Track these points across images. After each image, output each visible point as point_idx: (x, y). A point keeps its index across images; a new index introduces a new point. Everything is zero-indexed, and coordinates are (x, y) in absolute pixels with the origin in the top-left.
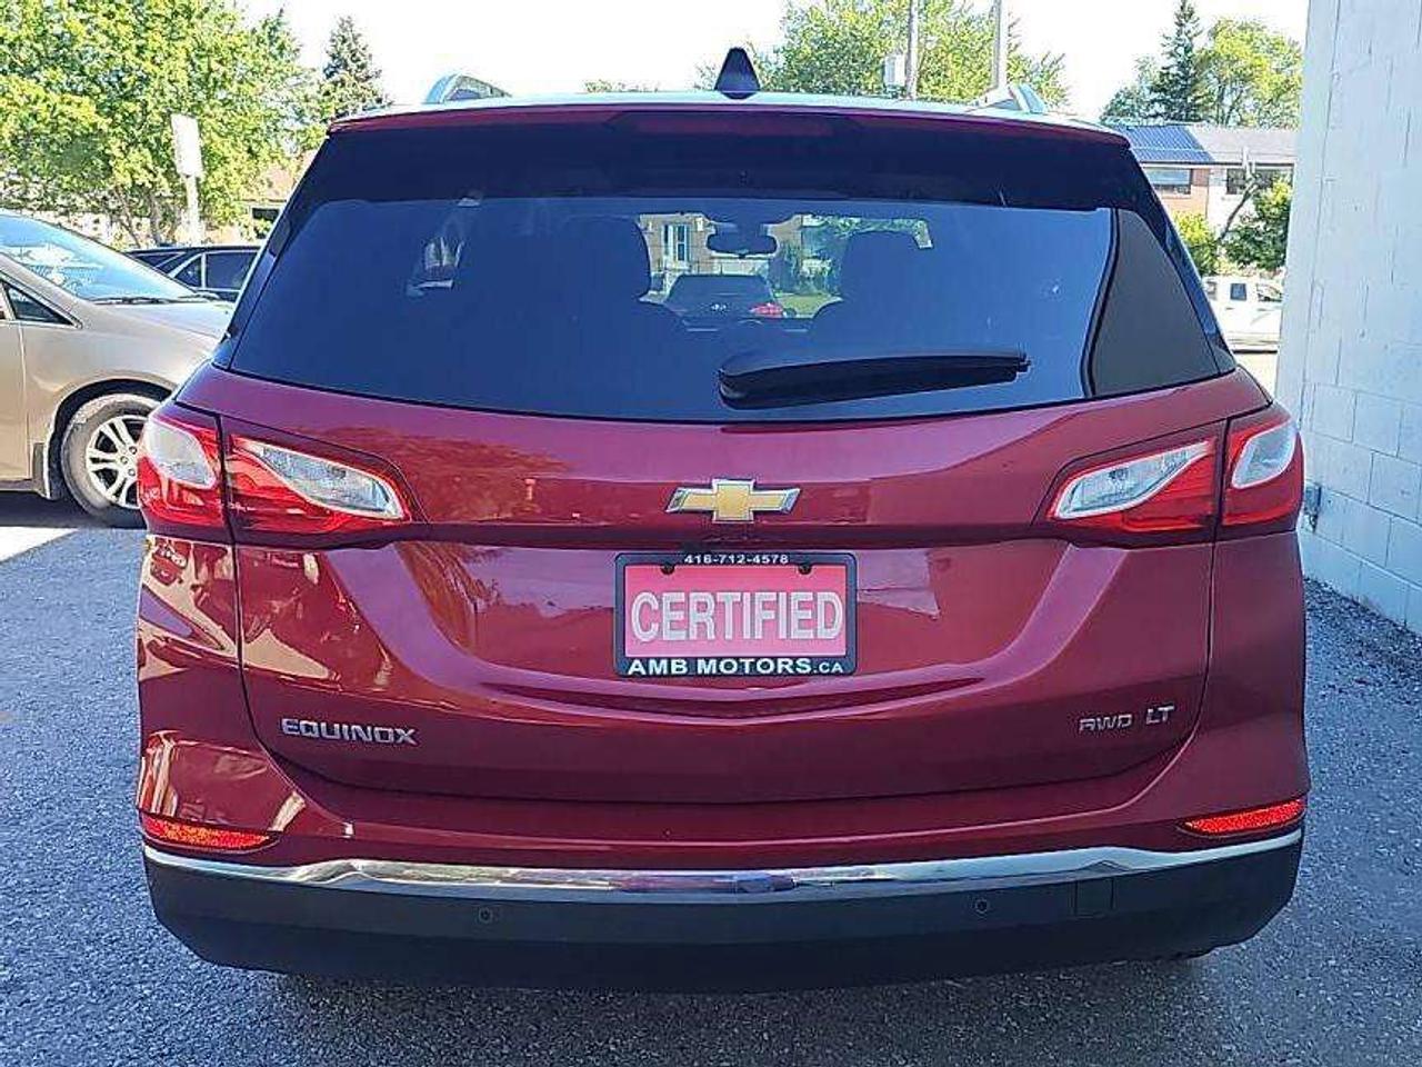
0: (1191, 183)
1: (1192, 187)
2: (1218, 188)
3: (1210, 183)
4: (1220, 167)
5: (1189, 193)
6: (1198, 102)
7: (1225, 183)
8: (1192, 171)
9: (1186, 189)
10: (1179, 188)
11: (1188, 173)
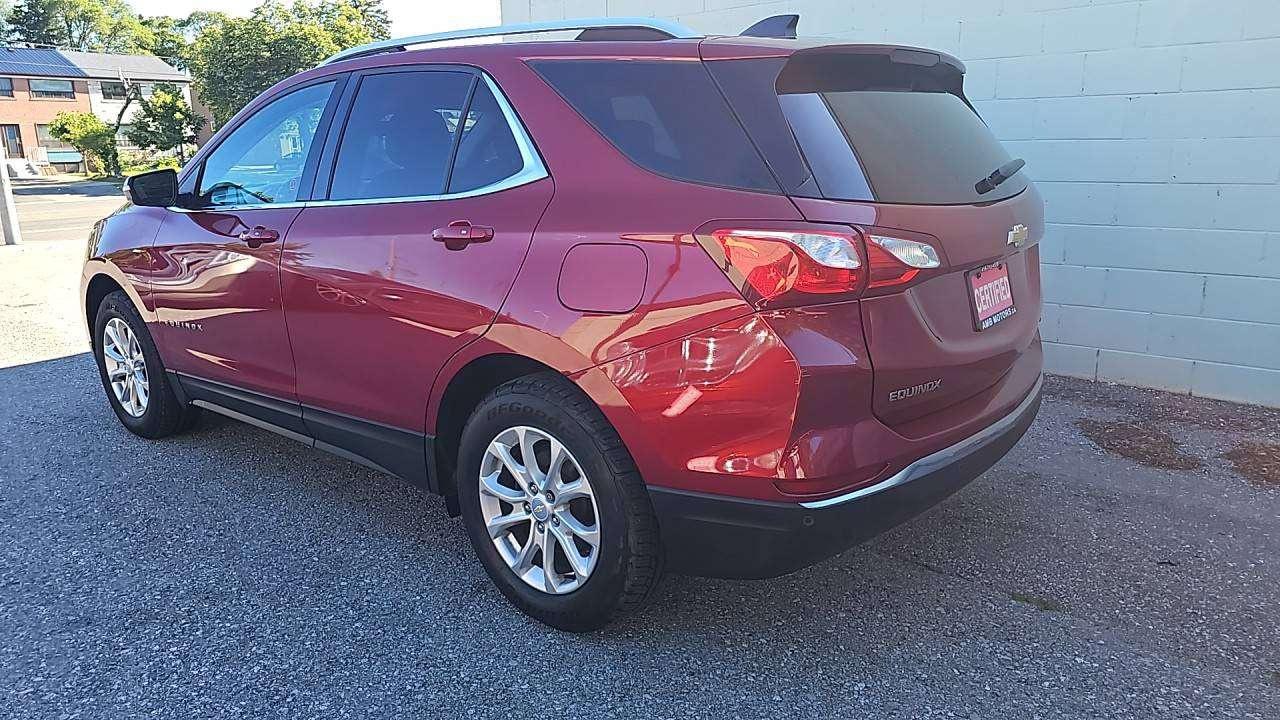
0: (74, 90)
1: (75, 93)
2: (95, 95)
3: (90, 91)
4: (95, 80)
5: (74, 98)
7: (101, 92)
8: (73, 82)
9: (71, 95)
10: (65, 94)
11: (70, 84)
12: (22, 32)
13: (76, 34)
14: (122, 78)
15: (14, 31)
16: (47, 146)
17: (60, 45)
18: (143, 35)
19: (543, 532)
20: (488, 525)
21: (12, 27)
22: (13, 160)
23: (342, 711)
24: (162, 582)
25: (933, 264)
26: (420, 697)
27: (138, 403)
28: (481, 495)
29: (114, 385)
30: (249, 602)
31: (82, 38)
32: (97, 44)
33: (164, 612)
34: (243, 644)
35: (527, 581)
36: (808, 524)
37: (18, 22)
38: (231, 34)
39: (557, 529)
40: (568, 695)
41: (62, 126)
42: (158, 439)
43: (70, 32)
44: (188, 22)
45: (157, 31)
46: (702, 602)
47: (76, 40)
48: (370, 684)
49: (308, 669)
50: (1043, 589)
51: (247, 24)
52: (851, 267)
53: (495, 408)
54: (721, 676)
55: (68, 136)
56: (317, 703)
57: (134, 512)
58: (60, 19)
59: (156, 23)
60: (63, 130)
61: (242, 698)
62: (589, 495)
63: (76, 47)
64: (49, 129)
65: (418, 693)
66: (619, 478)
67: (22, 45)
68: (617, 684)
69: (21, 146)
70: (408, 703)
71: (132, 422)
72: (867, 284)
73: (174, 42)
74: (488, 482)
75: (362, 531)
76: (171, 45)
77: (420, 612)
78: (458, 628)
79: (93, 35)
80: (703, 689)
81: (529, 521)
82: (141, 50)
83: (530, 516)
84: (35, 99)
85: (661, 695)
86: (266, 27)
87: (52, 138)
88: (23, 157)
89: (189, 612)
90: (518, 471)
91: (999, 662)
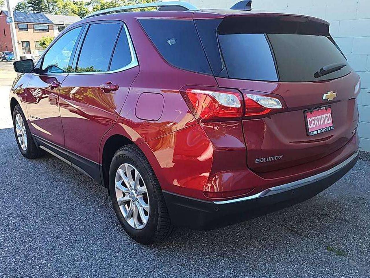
0: (49, 29)
1: (49, 30)
2: (56, 30)
3: (54, 29)
4: (56, 25)
5: (49, 32)
6: (42, 7)
7: (58, 29)
8: (48, 26)
9: (47, 31)
10: (45, 30)
11: (47, 26)
12: (32, 7)
13: (51, 8)
14: (65, 24)
15: (30, 6)
16: (39, 49)
17: (45, 12)
18: (74, 8)
19: (134, 205)
20: (118, 200)
21: (29, 5)
22: (27, 54)
23: (49, 265)
24: (9, 211)
25: (280, 107)
26: (78, 263)
27: (25, 146)
28: (116, 189)
29: (19, 138)
30: (35, 221)
31: (53, 9)
32: (58, 11)
33: (6, 222)
34: (26, 236)
35: (129, 223)
36: (216, 210)
37: (31, 3)
38: (103, 8)
39: (138, 204)
40: (131, 268)
41: (44, 42)
42: (31, 159)
43: (49, 6)
44: (90, 3)
45: (79, 6)
46: (199, 238)
47: (51, 10)
48: (63, 256)
49: (44, 248)
50: (342, 246)
51: (109, 4)
52: (238, 107)
53: (118, 156)
54: (192, 268)
55: (46, 46)
56: (42, 261)
57: (12, 185)
58: (45, 2)
59: (79, 4)
60: (44, 44)
61: (17, 256)
62: (146, 192)
63: (51, 12)
64: (39, 43)
65: (78, 261)
66: (155, 186)
67: (32, 12)
68: (152, 266)
69: (30, 49)
70: (73, 264)
71: (23, 152)
72: (244, 114)
73: (85, 11)
74: (118, 184)
75: (85, 199)
76: (83, 12)
77: (93, 231)
78: (103, 239)
79: (57, 8)
80: (183, 272)
81: (130, 200)
82: (73, 13)
83: (130, 199)
84: (35, 32)
85: (166, 272)
86: (116, 5)
87: (40, 46)
88: (30, 53)
89: (14, 223)
90: (126, 181)
91: (308, 275)
